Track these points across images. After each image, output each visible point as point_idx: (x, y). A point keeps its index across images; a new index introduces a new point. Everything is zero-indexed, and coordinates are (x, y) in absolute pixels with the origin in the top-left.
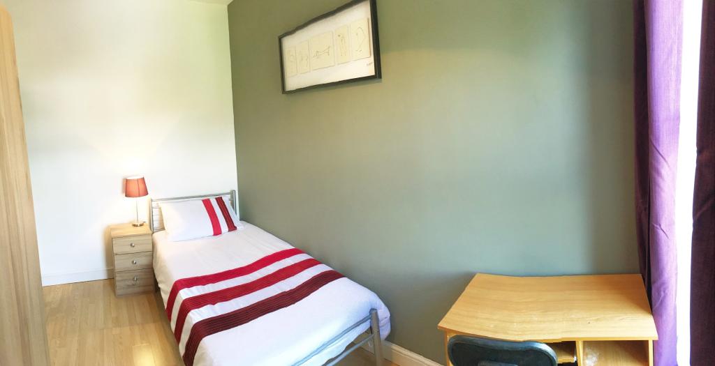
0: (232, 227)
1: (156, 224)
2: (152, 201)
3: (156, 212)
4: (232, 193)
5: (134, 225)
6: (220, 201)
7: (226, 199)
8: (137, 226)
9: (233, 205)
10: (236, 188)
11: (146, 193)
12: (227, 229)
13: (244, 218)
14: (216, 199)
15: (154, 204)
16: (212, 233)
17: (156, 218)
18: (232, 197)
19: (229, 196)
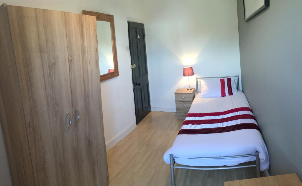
0: (231, 93)
1: (199, 90)
2: (197, 78)
3: (199, 84)
4: (237, 77)
7: (233, 79)
8: (189, 90)
11: (193, 74)
12: (228, 94)
14: (227, 79)
16: (221, 95)
17: (199, 87)
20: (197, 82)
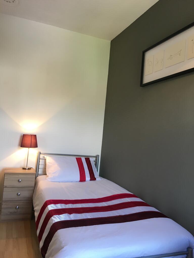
0: (93, 178)
1: (40, 171)
2: (40, 153)
3: (41, 162)
4: (97, 157)
5: (24, 169)
6: (88, 160)
7: (92, 160)
8: (26, 169)
9: (96, 165)
10: (100, 154)
11: (36, 146)
12: (90, 179)
13: (102, 175)
14: (85, 158)
15: (42, 156)
16: (79, 179)
17: (41, 166)
18: (96, 160)
19: (94, 159)
20: (39, 159)
